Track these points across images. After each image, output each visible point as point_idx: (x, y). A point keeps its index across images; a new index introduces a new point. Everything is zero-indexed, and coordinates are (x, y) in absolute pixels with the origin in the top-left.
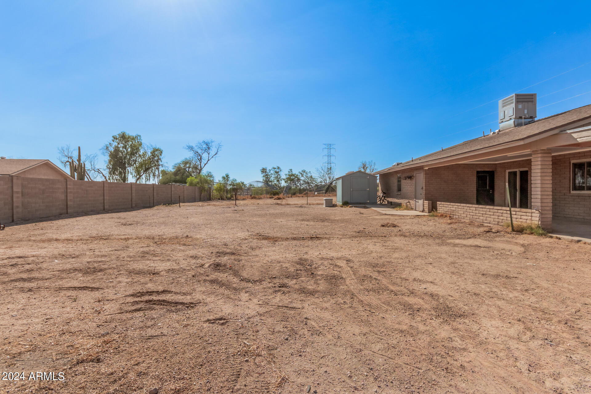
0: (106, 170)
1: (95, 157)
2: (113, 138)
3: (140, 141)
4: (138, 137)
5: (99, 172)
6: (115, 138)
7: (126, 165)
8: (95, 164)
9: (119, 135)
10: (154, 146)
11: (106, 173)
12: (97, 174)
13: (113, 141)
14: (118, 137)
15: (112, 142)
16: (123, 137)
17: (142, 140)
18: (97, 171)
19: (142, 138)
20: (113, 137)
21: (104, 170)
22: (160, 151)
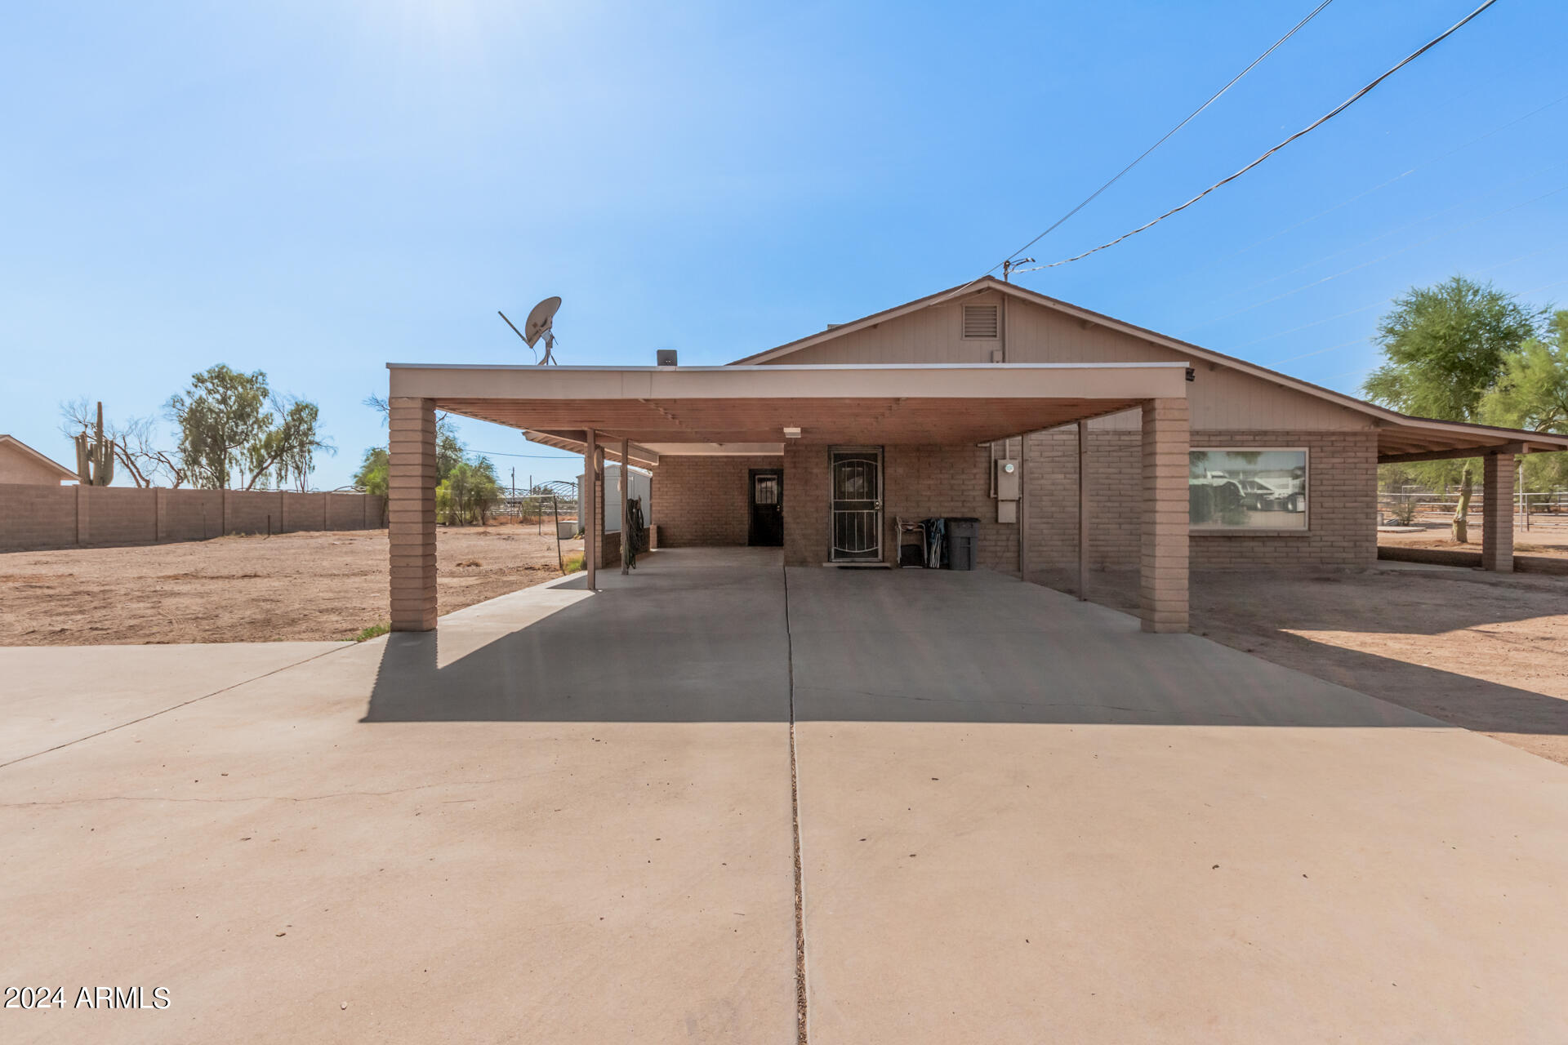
0: (176, 455)
1: (151, 423)
2: (194, 380)
3: (264, 386)
4: (260, 378)
5: (162, 458)
6: (200, 380)
7: (227, 444)
8: (150, 440)
9: (209, 372)
10: (300, 399)
11: (178, 461)
12: (155, 465)
13: (196, 386)
14: (206, 375)
15: (193, 389)
16: (221, 377)
17: (267, 384)
18: (155, 456)
19: (268, 380)
20: (193, 377)
21: (173, 454)
22: (312, 409)
